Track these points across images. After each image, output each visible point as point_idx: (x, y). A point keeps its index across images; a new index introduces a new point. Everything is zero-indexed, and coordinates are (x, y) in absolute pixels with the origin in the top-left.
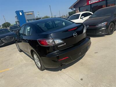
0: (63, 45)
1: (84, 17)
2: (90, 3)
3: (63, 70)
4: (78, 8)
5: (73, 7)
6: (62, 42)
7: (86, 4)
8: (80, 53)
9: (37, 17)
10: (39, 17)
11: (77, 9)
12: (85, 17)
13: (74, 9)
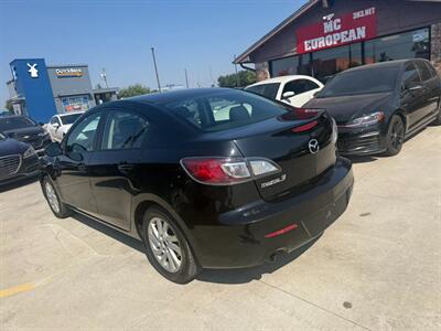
0: (278, 181)
1: (292, 93)
2: (307, 49)
3: (265, 277)
4: (266, 64)
5: (248, 59)
6: (273, 168)
7: (294, 51)
8: (329, 214)
9: (100, 87)
10: (106, 86)
11: (260, 65)
12: (296, 94)
13: (252, 66)
